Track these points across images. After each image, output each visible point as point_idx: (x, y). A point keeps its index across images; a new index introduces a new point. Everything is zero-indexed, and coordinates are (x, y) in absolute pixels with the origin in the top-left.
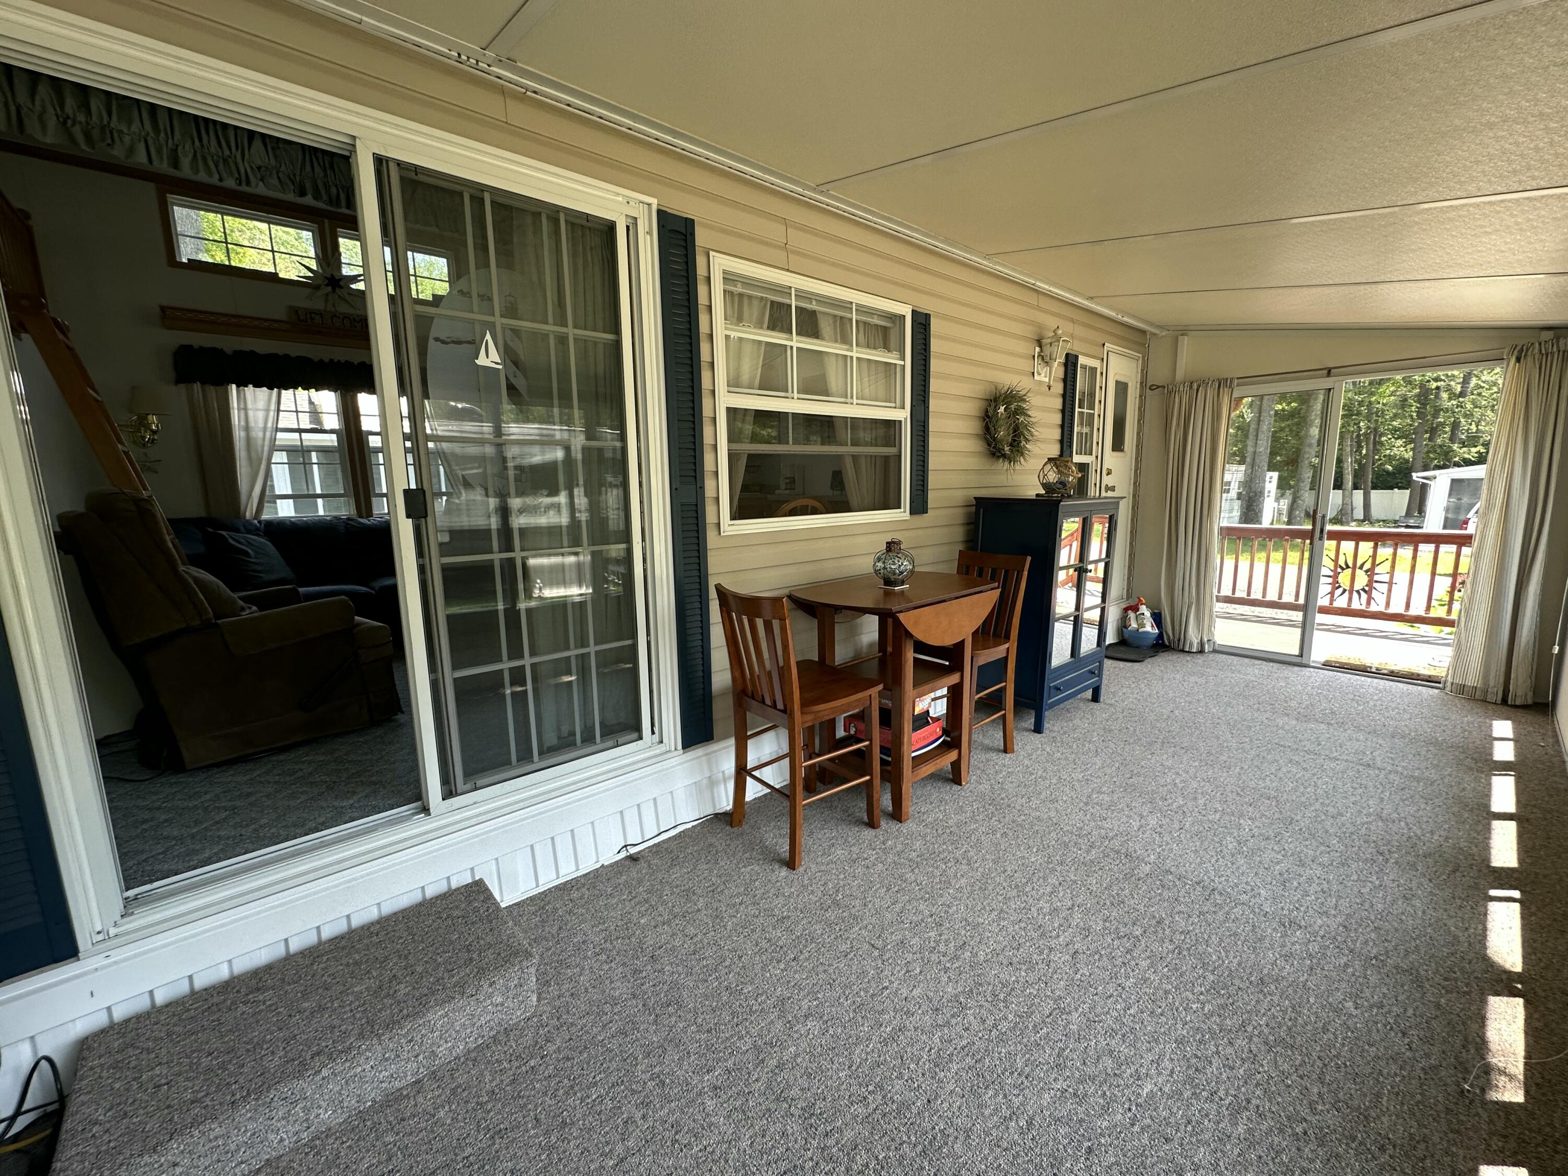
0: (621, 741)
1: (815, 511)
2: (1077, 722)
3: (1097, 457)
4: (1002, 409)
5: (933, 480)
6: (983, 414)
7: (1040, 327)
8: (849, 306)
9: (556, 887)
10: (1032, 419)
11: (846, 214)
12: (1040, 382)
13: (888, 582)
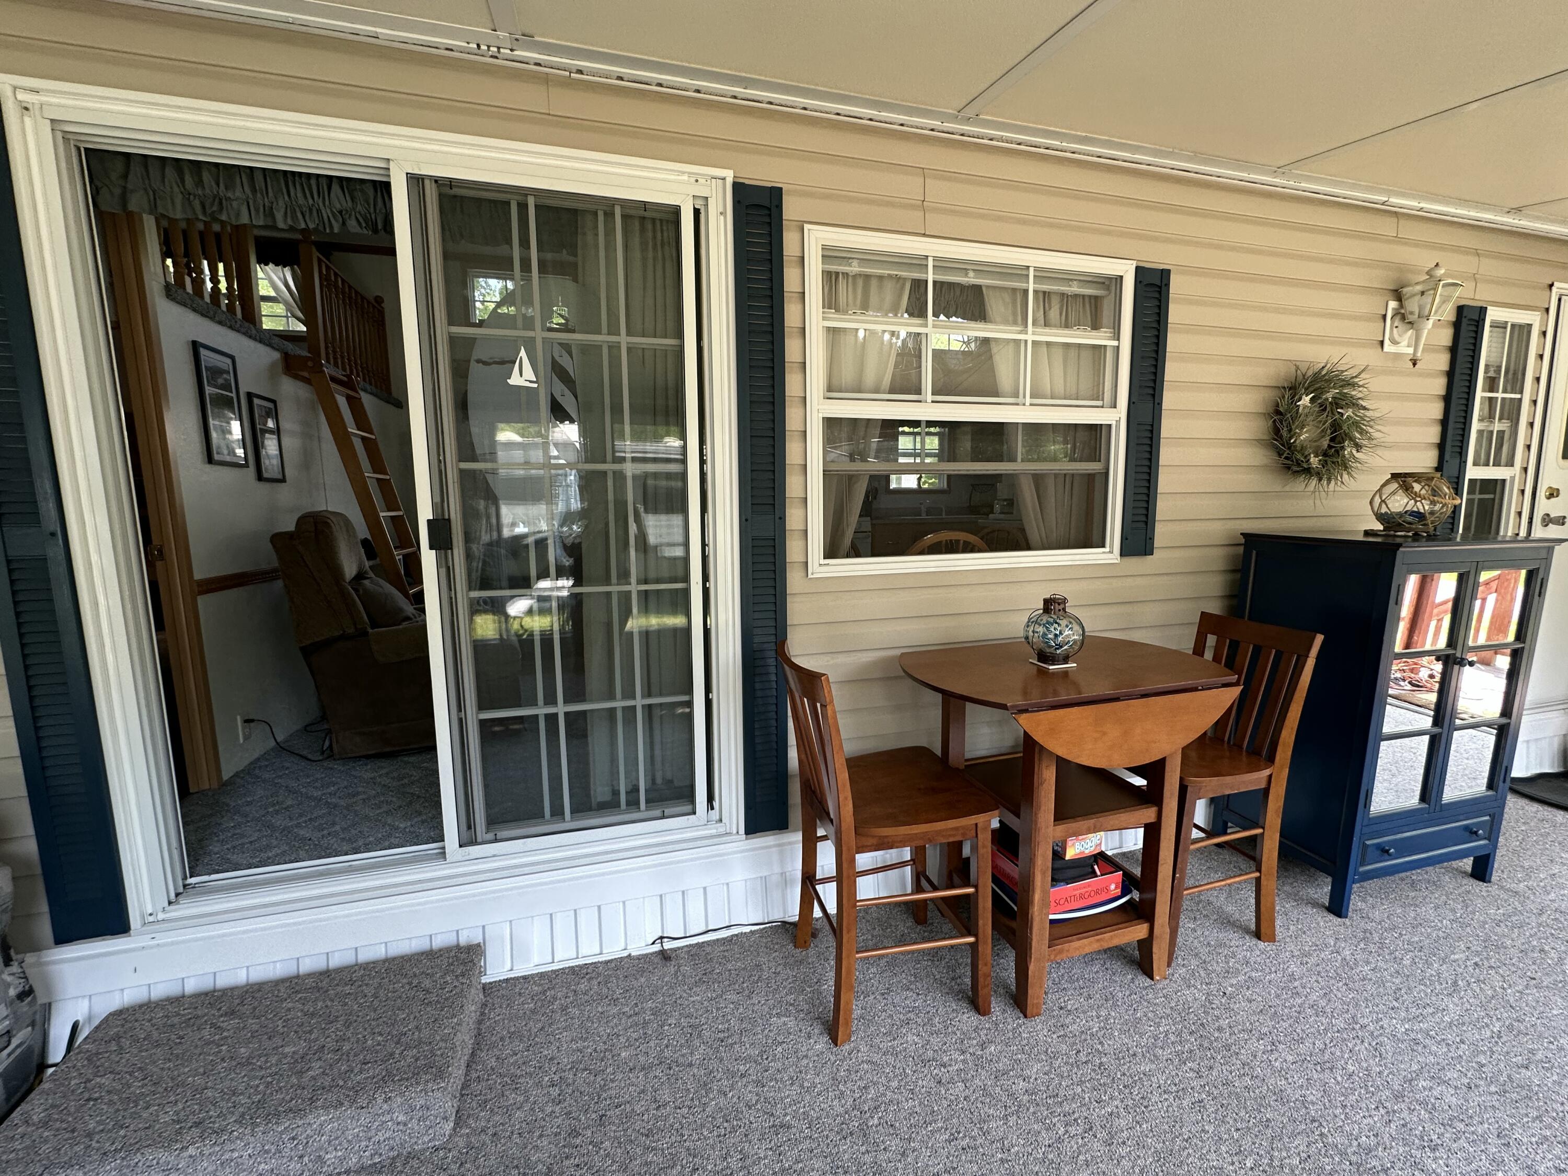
0: (667, 812)
1: (969, 548)
2: (1426, 911)
3: (1525, 470)
4: (1306, 400)
5: (1163, 508)
6: (1271, 410)
7: (1401, 268)
8: (1024, 272)
9: (572, 968)
10: (1368, 413)
11: (1022, 147)
12: (1397, 356)
13: (1044, 657)
